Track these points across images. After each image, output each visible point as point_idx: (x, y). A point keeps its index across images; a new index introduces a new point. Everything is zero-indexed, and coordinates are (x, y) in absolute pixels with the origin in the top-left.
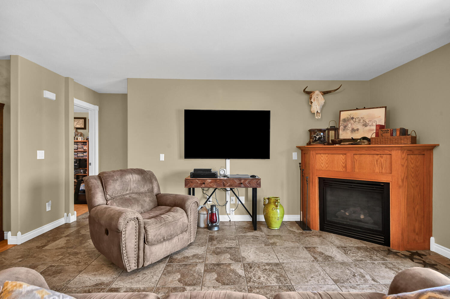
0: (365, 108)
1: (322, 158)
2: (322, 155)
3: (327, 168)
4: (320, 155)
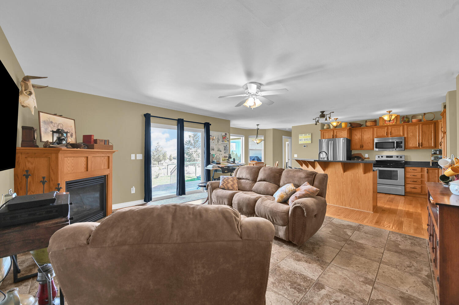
0: (61, 116)
1: (69, 162)
2: (69, 158)
3: (72, 170)
4: (66, 158)
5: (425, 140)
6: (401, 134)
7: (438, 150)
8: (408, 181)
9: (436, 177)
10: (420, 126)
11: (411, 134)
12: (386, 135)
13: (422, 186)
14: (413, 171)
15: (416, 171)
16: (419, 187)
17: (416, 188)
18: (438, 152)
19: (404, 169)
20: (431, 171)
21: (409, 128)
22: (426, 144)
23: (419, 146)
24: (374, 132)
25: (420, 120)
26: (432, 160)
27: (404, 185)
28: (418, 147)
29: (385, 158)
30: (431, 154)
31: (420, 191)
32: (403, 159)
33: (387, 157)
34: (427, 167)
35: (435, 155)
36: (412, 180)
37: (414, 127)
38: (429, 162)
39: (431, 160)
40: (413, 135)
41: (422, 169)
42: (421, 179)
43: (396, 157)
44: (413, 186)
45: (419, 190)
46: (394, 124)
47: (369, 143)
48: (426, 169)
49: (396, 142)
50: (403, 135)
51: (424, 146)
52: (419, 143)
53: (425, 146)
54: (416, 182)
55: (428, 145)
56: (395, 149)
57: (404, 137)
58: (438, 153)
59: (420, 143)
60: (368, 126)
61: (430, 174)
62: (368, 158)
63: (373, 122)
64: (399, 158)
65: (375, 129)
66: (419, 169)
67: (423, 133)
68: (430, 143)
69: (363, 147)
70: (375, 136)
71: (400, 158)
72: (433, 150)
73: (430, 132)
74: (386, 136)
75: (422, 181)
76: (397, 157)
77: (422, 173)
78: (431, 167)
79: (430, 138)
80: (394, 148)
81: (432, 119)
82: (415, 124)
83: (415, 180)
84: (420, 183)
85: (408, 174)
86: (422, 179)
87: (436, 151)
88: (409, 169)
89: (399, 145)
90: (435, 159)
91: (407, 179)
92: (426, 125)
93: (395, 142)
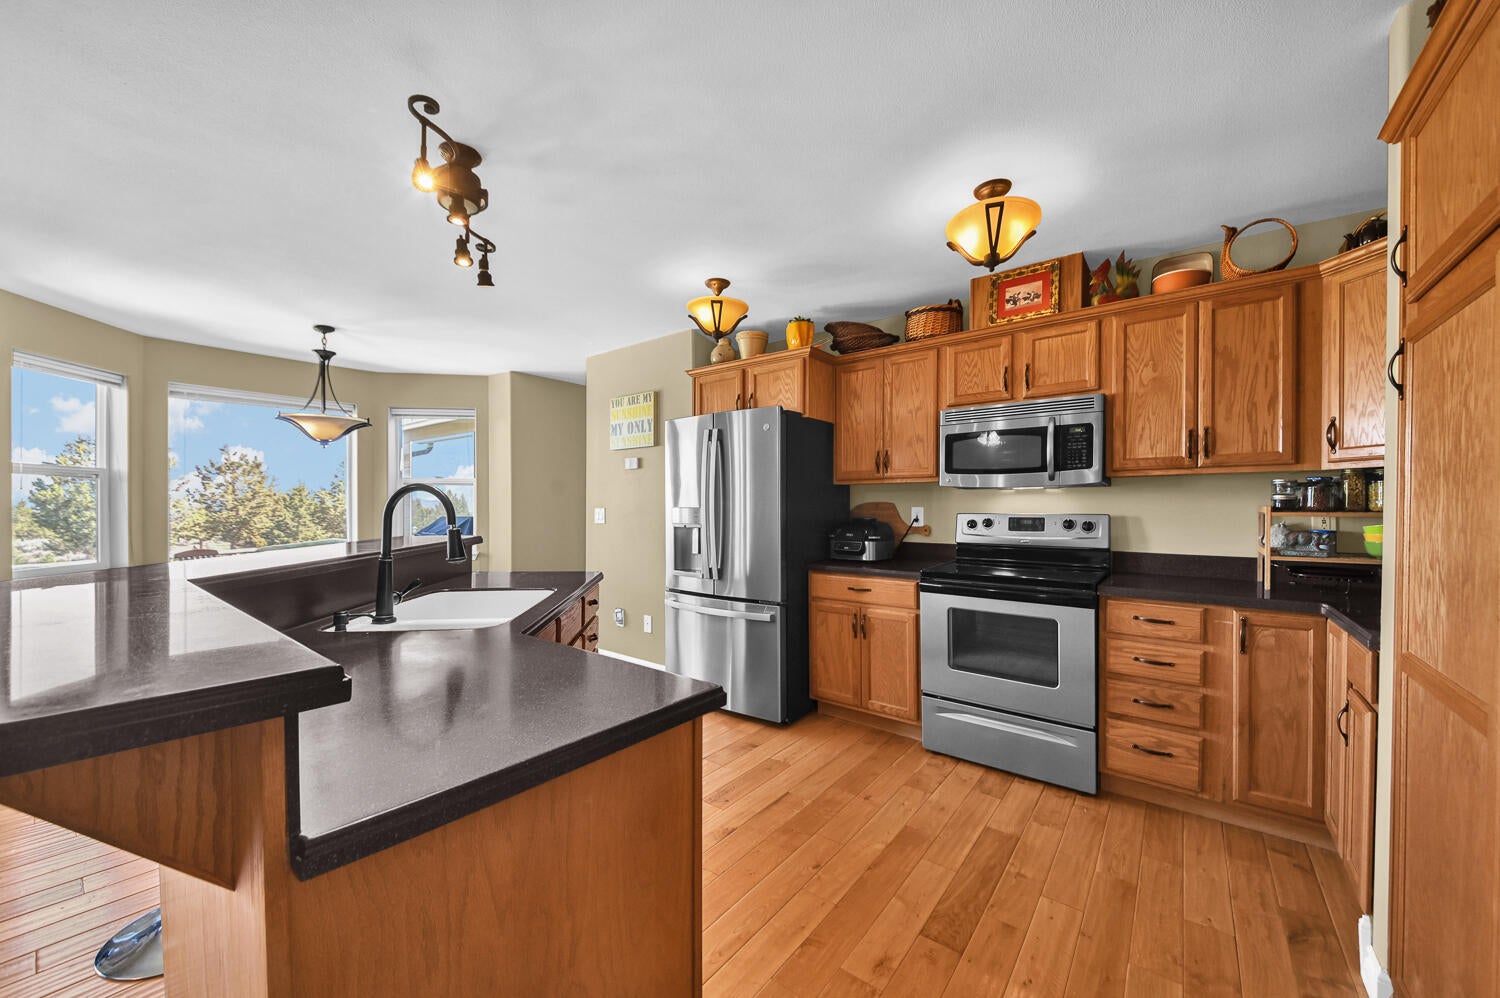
5: (1229, 410)
6: (1090, 377)
7: (1311, 484)
8: (1121, 696)
9: (1302, 682)
10: (1201, 312)
11: (1148, 374)
12: (1001, 387)
13: (1204, 743)
14: (1149, 628)
15: (1165, 631)
16: (1188, 749)
17: (1169, 755)
18: (1310, 492)
19: (1093, 611)
20: (1265, 637)
21: (1132, 338)
22: (1235, 440)
23: (1192, 452)
24: (942, 372)
25: (1204, 278)
26: (1274, 551)
27: (1092, 724)
28: (1187, 462)
29: (1001, 534)
30: (1266, 510)
31: (1196, 778)
32: (1099, 540)
33: (1016, 524)
34: (1236, 605)
35: (1291, 518)
36: (1144, 691)
37: (1161, 324)
38: (1250, 563)
39: (1266, 552)
40: (1154, 379)
41: (1205, 614)
42: (1203, 691)
43: (1060, 524)
44: (1147, 735)
45: (1183, 771)
46: (1047, 312)
47: (919, 439)
48: (1234, 618)
49: (1057, 429)
50: (1100, 388)
51: (1223, 450)
52: (1192, 435)
53: (1232, 450)
54: (1170, 707)
55: (1247, 448)
56: (1052, 478)
57: (1105, 397)
58: (1310, 503)
59: (1201, 432)
60: (914, 339)
61: (1262, 658)
62: (926, 530)
63: (940, 315)
64: (1078, 531)
65: (949, 353)
66: (1187, 617)
67: (1219, 363)
68: (1265, 433)
69: (886, 466)
70: (948, 397)
71: (1084, 534)
72: (1278, 482)
73: (1267, 350)
74: (1006, 395)
75: (1205, 701)
76: (1069, 525)
77: (1211, 649)
78: (1263, 606)
79: (1262, 398)
80: (1043, 468)
81: (1282, 260)
82: (1172, 307)
83: (1163, 695)
84: (1196, 722)
85: (1119, 649)
86: (1209, 692)
87: (1296, 485)
88: (1126, 612)
89: (1071, 449)
90: (1296, 543)
91: (1111, 683)
92: (1241, 303)
93: (1051, 429)
